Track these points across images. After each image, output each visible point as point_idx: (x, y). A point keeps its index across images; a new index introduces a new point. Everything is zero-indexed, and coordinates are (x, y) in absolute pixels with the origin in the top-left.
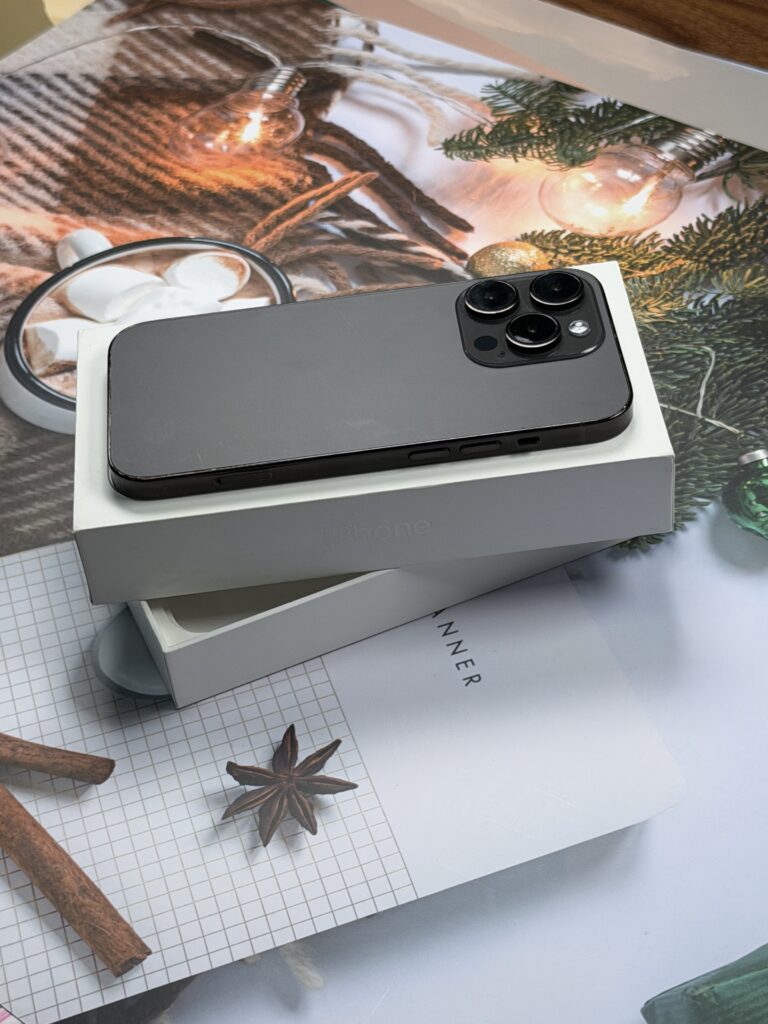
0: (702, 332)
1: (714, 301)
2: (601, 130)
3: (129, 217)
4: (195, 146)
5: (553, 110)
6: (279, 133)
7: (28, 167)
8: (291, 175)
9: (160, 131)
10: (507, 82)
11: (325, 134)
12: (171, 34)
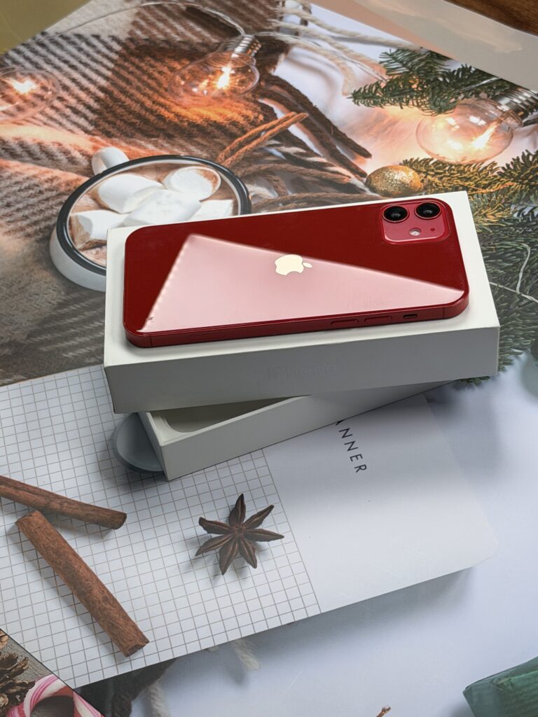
0: (523, 233)
1: (532, 211)
2: (459, 88)
3: (141, 140)
4: (185, 91)
5: (429, 72)
6: (242, 82)
7: (73, 102)
8: (249, 113)
9: (162, 79)
10: (398, 50)
11: (273, 84)
12: (170, 8)
